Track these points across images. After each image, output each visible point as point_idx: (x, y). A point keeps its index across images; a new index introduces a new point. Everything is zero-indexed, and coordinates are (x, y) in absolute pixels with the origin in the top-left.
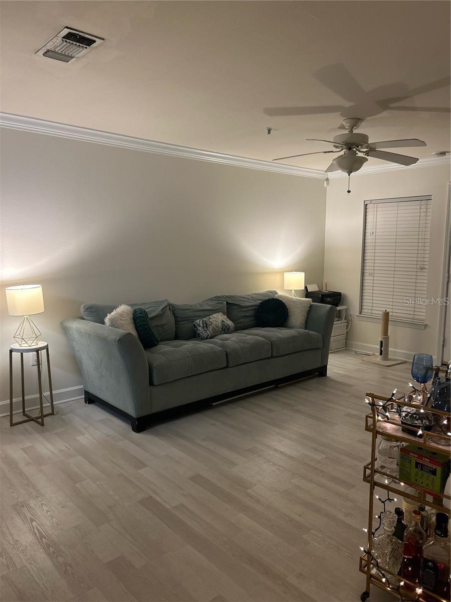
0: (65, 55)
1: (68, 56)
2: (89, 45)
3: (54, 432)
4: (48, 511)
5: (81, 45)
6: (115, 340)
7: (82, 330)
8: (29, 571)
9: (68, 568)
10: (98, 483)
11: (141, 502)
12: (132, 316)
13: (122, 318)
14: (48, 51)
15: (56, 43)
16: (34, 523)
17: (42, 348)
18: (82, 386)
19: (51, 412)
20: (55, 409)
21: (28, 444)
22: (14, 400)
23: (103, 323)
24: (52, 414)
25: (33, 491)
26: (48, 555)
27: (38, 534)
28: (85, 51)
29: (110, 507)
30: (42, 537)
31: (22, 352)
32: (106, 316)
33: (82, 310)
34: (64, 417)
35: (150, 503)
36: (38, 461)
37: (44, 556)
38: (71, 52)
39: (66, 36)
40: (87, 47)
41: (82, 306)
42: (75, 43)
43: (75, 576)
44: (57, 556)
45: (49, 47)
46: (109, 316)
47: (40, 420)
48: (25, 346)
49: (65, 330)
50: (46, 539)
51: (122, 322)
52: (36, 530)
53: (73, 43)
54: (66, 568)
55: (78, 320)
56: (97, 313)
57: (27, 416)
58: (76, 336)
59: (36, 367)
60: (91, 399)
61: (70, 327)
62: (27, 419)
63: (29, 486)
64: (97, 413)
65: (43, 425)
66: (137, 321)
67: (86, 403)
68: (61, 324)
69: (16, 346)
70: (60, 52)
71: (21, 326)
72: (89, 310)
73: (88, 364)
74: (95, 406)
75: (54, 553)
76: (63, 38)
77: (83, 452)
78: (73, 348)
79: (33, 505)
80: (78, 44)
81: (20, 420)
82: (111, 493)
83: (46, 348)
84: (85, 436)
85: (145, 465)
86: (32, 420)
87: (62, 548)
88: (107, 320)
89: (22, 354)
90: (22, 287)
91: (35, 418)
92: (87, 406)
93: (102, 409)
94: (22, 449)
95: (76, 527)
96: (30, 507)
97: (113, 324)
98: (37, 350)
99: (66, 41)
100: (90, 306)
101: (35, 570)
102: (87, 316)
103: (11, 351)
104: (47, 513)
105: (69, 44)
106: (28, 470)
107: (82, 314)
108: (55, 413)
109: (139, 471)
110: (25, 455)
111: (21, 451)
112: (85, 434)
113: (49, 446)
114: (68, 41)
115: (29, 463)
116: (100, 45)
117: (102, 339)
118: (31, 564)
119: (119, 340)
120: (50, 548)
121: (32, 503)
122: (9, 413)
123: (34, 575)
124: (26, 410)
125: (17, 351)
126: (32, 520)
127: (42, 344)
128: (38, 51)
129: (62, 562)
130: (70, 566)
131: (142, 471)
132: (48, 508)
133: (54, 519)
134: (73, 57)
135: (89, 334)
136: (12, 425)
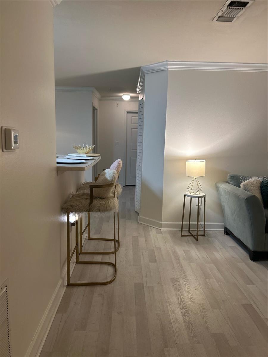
0: (229, 17)
1: (231, 18)
2: (244, 6)
3: (202, 246)
4: (188, 289)
5: (239, 8)
6: (244, 198)
7: (226, 190)
8: (170, 317)
9: (190, 325)
10: (219, 283)
11: (244, 306)
12: (260, 185)
13: (252, 185)
14: (219, 17)
15: (223, 11)
16: (179, 292)
17: (202, 197)
18: (223, 224)
19: (203, 234)
20: (205, 233)
21: (187, 249)
22: (184, 223)
23: (239, 187)
24: (204, 235)
25: (183, 274)
26: (182, 313)
27: (179, 299)
28: (242, 11)
29: (223, 301)
30: (181, 301)
31: (191, 197)
32: (242, 183)
33: (228, 177)
34: (210, 239)
35: (249, 309)
36: (190, 259)
37: (180, 312)
38: (233, 14)
39: (229, 4)
40: (243, 8)
41: (229, 175)
42: (235, 8)
43: (193, 332)
44: (186, 316)
45: (219, 15)
46: (243, 183)
47: (196, 237)
48: (192, 194)
49: (217, 188)
50: (183, 303)
51: (252, 188)
52: (179, 297)
53: (234, 8)
54: (189, 325)
55: (225, 183)
56: (236, 180)
57: (190, 233)
58: (223, 193)
59: (197, 207)
60: (227, 232)
61: (220, 187)
62: (190, 234)
63: (182, 271)
64: (230, 242)
65: (197, 240)
66: (263, 189)
67: (225, 234)
68: (215, 184)
69: (188, 193)
70: (226, 16)
71: (192, 182)
72: (232, 178)
73: (228, 211)
74: (230, 237)
75: (185, 313)
76: (228, 6)
77: (215, 262)
78: (220, 200)
79: (181, 282)
80: (237, 8)
81: (187, 234)
82: (226, 292)
83: (204, 197)
84: (219, 253)
85: (253, 284)
86: (192, 236)
87: (190, 312)
88: (242, 185)
89: (191, 198)
90: (195, 160)
91: (194, 235)
92: (225, 236)
93: (233, 240)
94: (184, 250)
95: (200, 304)
96: (180, 283)
97: (246, 188)
98: (199, 197)
99: (230, 8)
100: (233, 175)
101: (173, 317)
102: (231, 182)
103: (185, 196)
104: (187, 289)
105: (231, 9)
106: (184, 263)
107: (228, 180)
108: (205, 235)
109: (247, 285)
110: (184, 254)
111: (183, 251)
112: (219, 252)
113: (198, 253)
114: (231, 7)
115: (185, 259)
116: (252, 4)
117: (237, 197)
118: (172, 313)
119: (247, 199)
120: (184, 310)
121: (181, 281)
122: (181, 229)
123: (172, 320)
124: (190, 229)
125: (188, 196)
126: (179, 290)
127: (202, 194)
128: (213, 19)
129: (187, 320)
130: (191, 325)
131: (250, 287)
132: (188, 287)
133: (190, 294)
134: (235, 17)
135: (230, 193)
136: (182, 236)
